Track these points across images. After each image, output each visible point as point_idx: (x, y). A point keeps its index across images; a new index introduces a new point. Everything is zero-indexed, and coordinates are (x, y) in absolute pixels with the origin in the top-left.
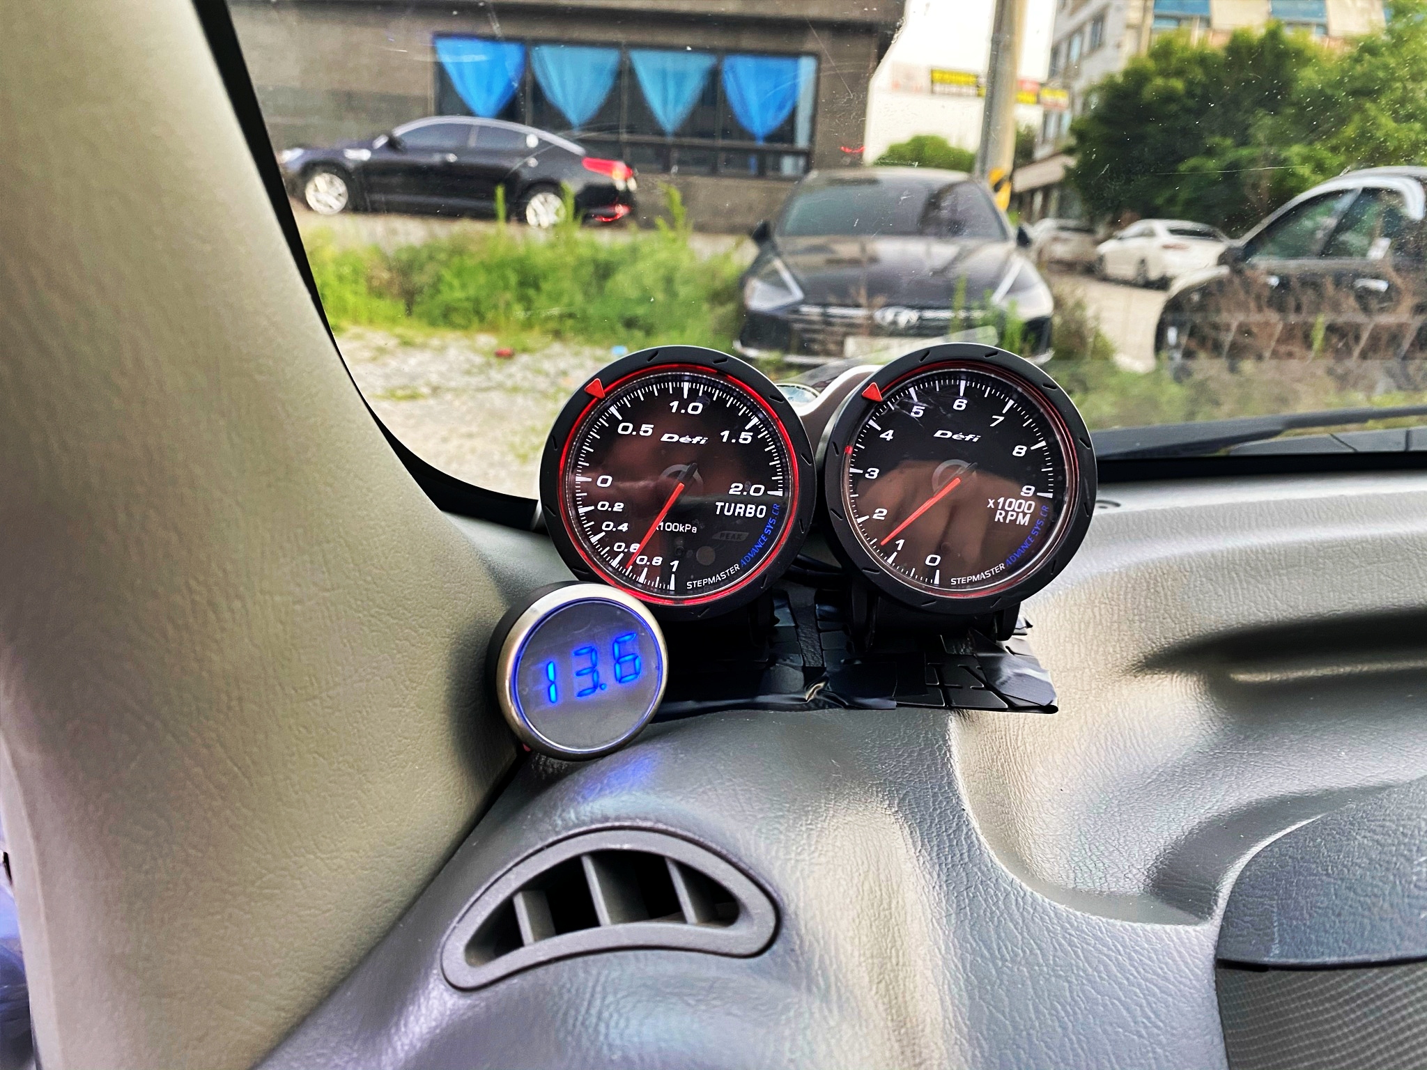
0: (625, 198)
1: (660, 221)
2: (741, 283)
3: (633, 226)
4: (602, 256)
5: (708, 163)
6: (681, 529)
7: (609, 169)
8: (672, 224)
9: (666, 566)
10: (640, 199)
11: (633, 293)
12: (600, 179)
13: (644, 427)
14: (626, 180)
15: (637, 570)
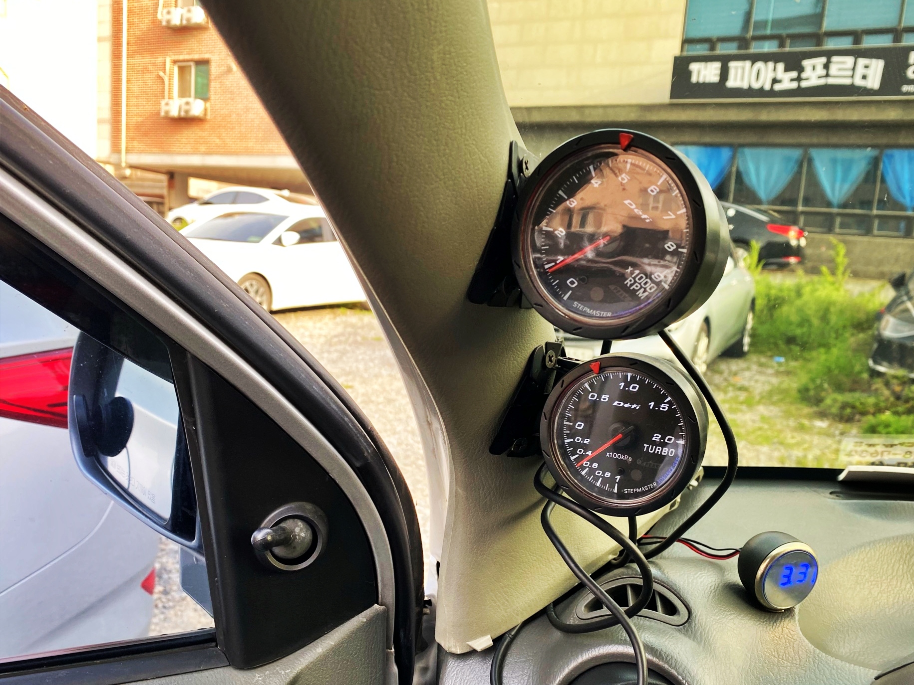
0: (797, 252)
1: (824, 269)
2: (878, 316)
3: (800, 272)
4: (773, 292)
5: (864, 225)
6: (622, 458)
7: (786, 231)
8: (833, 272)
9: (613, 478)
10: (808, 252)
11: (794, 318)
12: (779, 238)
13: (603, 396)
14: (798, 239)
15: (596, 479)
